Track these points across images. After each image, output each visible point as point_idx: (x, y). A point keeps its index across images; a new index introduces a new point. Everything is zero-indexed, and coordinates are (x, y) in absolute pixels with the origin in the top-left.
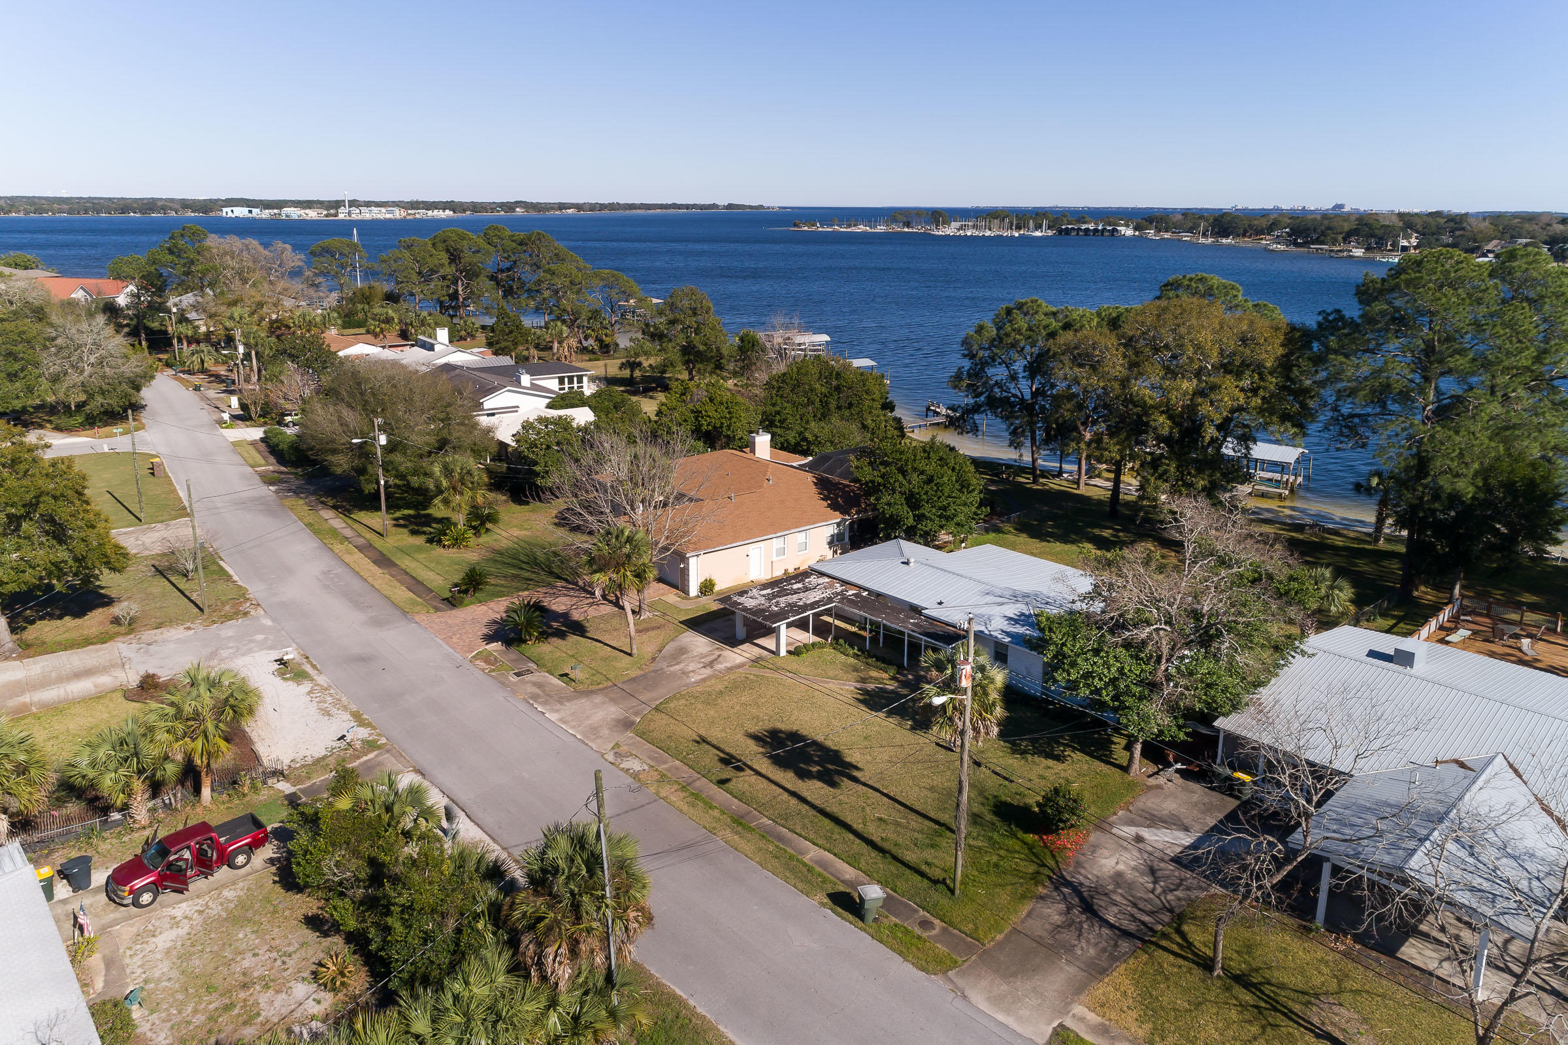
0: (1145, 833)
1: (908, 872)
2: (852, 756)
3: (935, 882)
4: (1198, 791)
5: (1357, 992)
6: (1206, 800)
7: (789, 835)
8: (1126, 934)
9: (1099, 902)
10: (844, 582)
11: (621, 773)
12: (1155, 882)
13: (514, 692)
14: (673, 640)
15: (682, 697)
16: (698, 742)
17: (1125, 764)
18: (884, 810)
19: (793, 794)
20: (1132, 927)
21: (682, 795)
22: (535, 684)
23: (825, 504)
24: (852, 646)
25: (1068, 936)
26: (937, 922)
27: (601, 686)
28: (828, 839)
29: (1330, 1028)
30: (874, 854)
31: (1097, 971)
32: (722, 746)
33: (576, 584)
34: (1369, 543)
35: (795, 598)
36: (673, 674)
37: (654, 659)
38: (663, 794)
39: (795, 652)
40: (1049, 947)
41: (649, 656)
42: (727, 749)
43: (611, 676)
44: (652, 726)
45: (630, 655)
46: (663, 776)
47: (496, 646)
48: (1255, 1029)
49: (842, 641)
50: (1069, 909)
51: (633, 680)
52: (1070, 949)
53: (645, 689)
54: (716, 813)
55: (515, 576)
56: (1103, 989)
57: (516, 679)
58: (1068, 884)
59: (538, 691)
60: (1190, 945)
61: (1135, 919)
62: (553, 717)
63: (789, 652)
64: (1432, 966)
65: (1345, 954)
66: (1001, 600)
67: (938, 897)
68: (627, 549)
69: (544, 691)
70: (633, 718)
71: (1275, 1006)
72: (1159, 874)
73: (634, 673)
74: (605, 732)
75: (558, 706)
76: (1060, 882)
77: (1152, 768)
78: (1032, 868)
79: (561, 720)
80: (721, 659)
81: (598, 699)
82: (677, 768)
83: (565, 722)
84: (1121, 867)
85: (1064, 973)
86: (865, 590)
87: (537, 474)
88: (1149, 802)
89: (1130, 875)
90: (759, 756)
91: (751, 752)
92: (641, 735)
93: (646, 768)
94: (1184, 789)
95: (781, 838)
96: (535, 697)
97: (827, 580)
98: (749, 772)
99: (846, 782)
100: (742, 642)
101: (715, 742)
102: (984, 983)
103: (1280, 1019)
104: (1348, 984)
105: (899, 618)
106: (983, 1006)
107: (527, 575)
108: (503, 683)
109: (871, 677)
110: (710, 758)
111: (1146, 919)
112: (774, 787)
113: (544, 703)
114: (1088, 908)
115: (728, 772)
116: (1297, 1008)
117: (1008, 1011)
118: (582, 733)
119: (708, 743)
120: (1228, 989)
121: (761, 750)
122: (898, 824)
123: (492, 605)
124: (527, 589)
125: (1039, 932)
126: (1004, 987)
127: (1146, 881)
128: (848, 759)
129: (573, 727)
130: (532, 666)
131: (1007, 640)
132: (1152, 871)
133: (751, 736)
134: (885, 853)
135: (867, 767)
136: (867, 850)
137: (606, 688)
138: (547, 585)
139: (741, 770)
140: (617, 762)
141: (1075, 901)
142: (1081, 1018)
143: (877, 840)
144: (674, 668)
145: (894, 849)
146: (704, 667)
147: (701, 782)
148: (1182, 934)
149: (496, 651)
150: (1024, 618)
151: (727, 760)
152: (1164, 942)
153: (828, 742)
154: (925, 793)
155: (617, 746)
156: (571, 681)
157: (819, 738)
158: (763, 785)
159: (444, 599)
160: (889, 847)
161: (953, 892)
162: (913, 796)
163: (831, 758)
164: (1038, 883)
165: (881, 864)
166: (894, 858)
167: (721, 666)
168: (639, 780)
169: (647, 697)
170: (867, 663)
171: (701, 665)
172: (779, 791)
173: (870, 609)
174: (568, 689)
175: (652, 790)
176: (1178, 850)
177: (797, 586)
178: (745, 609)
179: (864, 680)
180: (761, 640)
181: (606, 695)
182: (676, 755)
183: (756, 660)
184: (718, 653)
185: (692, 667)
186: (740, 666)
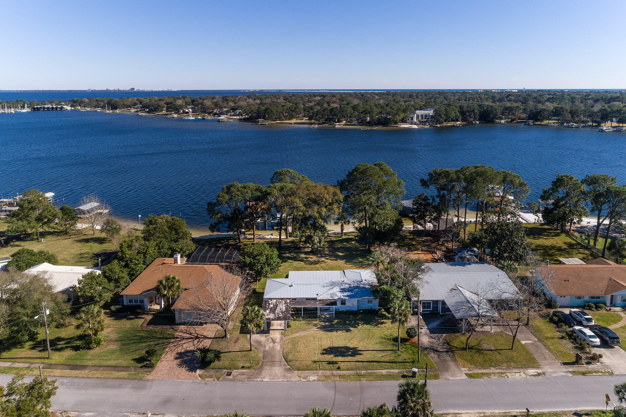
1: (405, 363)
3: (413, 362)
5: (481, 340)
7: (373, 371)
8: (447, 352)
9: (435, 348)
10: (282, 299)
11: (315, 382)
12: (435, 339)
13: (241, 380)
15: (287, 354)
16: (315, 363)
18: (379, 354)
19: (358, 362)
20: (446, 350)
21: (338, 377)
22: (240, 375)
23: (231, 274)
24: (299, 317)
25: (442, 358)
27: (260, 364)
28: (381, 367)
30: (393, 364)
31: (455, 361)
32: (322, 360)
33: (178, 338)
35: (279, 310)
36: (270, 350)
37: (256, 348)
38: (334, 380)
39: (289, 326)
40: (443, 362)
42: (324, 360)
43: (257, 360)
44: (297, 366)
45: (250, 351)
46: (325, 376)
47: (200, 371)
48: (482, 355)
49: (295, 317)
50: (434, 353)
51: (264, 357)
52: (446, 360)
53: (272, 358)
54: (351, 376)
56: (460, 363)
57: (231, 377)
59: (246, 376)
60: (457, 348)
61: (444, 348)
62: (267, 380)
63: (287, 327)
64: (481, 330)
65: (472, 335)
66: (331, 287)
69: (248, 375)
70: (287, 367)
71: (478, 350)
73: (261, 355)
74: (289, 375)
75: (261, 376)
76: (426, 349)
79: (271, 379)
80: (273, 339)
81: (267, 368)
82: (324, 372)
83: (273, 379)
84: (427, 340)
85: (452, 365)
86: (288, 299)
89: (431, 340)
91: (330, 357)
92: (298, 370)
93: (317, 377)
95: (373, 373)
96: (249, 378)
97: (276, 300)
98: (340, 363)
99: (361, 352)
100: (269, 331)
101: (318, 360)
102: (447, 375)
103: (482, 352)
105: (313, 304)
106: (452, 378)
107: (153, 343)
108: (230, 380)
110: (326, 366)
112: (352, 363)
113: (255, 378)
114: (436, 351)
115: (337, 366)
116: (480, 348)
117: (457, 377)
118: (284, 379)
120: (471, 351)
121: (332, 356)
122: (386, 355)
124: (165, 348)
125: (438, 360)
126: (450, 373)
128: (351, 347)
129: (279, 379)
130: (227, 370)
131: (347, 298)
132: (432, 338)
133: (323, 354)
134: (396, 362)
135: (358, 346)
136: (391, 364)
137: (262, 364)
138: (169, 343)
139: (337, 363)
140: (308, 380)
141: (433, 351)
142: (465, 370)
143: (389, 361)
144: (267, 348)
145: (395, 361)
146: (274, 343)
147: (335, 372)
148: (453, 346)
149: (203, 373)
150: (343, 290)
151: (329, 363)
152: (454, 349)
153: (340, 346)
154: (378, 345)
155: (300, 377)
156: (249, 368)
157: (337, 346)
158: (349, 364)
159: (141, 367)
160: (393, 361)
161: (418, 362)
162: (377, 347)
163: (348, 349)
164: (424, 351)
165: (398, 365)
166: (399, 362)
167: (278, 340)
168: (322, 381)
169: (277, 360)
170: (309, 321)
171: (272, 343)
172: (354, 363)
173: (302, 304)
174: (253, 370)
175: (330, 381)
176: (428, 331)
177: (272, 306)
178: (273, 319)
179: (315, 325)
180: (272, 328)
181: (267, 366)
182: (317, 369)
183: (283, 334)
184: (269, 337)
185: (271, 345)
186: (282, 338)
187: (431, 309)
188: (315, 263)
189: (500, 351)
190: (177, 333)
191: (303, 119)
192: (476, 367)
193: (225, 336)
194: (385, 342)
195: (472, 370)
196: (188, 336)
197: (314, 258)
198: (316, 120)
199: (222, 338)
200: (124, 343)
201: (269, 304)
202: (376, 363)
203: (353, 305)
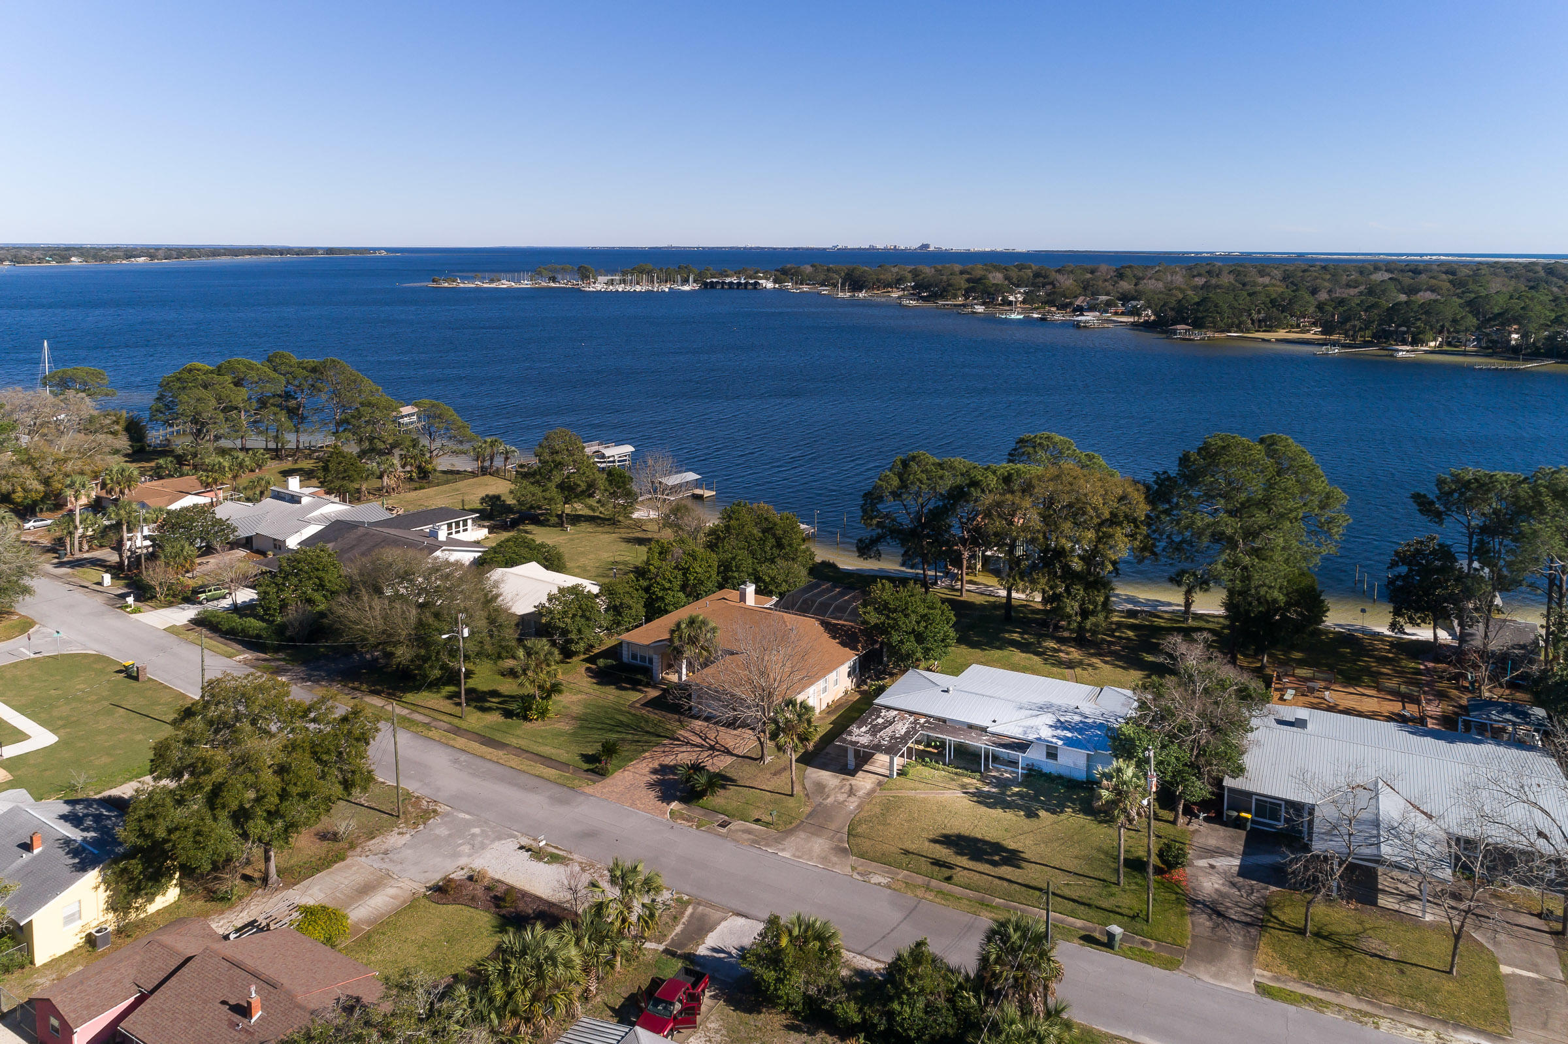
0: (1212, 861)
1: (1111, 914)
2: (1012, 845)
3: (1133, 918)
4: (1222, 831)
5: (1374, 929)
6: (1228, 834)
8: (1248, 924)
9: (1221, 908)
10: (911, 713)
11: (878, 887)
12: (1239, 891)
13: (736, 841)
14: (803, 775)
15: (860, 822)
16: (905, 854)
17: (1172, 819)
18: (1063, 879)
19: (1001, 878)
20: (1248, 920)
21: (933, 893)
22: (743, 831)
23: (836, 643)
24: (937, 762)
25: (1221, 932)
26: (1149, 940)
27: (794, 825)
29: (1374, 951)
30: (1082, 907)
31: (1251, 948)
32: (924, 854)
33: (679, 739)
34: (1183, 622)
35: (889, 732)
36: (833, 805)
37: (807, 795)
38: (921, 896)
39: (902, 773)
40: (1218, 941)
41: (801, 794)
42: (929, 855)
43: (793, 815)
44: (863, 849)
45: (792, 795)
46: (906, 883)
47: (677, 805)
48: (1343, 960)
49: (927, 759)
50: (1210, 916)
51: (810, 815)
52: (1229, 940)
53: (825, 820)
54: (964, 901)
56: (1261, 957)
57: (724, 830)
58: (1198, 902)
59: (751, 837)
60: (1283, 923)
61: (1247, 915)
62: (786, 854)
63: (898, 774)
64: (1397, 907)
65: (1355, 910)
66: (1036, 712)
67: (1139, 925)
69: (757, 836)
70: (842, 845)
71: (1343, 946)
72: (1239, 885)
73: (807, 809)
74: (835, 859)
75: (781, 846)
76: (1194, 902)
77: (1186, 820)
78: (1174, 897)
79: (794, 855)
80: (854, 787)
81: (802, 834)
82: (910, 876)
83: (799, 857)
84: (1216, 886)
85: (1236, 954)
86: (931, 717)
88: (1199, 841)
89: (1225, 889)
90: (954, 856)
91: (943, 852)
92: (861, 856)
93: (890, 879)
94: (1212, 830)
96: (756, 842)
97: (896, 712)
98: (958, 869)
99: (1024, 864)
100: (856, 771)
101: (916, 852)
102: (1202, 969)
103: (1351, 952)
104: (1367, 926)
105: (973, 736)
106: (1211, 981)
107: (630, 737)
108: (719, 835)
109: (967, 783)
110: (925, 866)
111: (1252, 913)
112: (985, 877)
113: (767, 845)
114: (1220, 914)
115: (947, 873)
116: (1353, 944)
117: (1225, 980)
118: (820, 863)
119: (913, 853)
120: (1317, 942)
121: (952, 851)
122: (1080, 886)
124: (644, 750)
125: (1206, 934)
126: (1213, 969)
127: (1234, 891)
128: (1010, 847)
129: (809, 860)
130: (725, 817)
131: (1060, 743)
132: (1233, 885)
133: (935, 841)
134: (1089, 905)
135: (1026, 851)
136: (1078, 906)
137: (798, 826)
138: (658, 744)
139: (953, 868)
140: (867, 879)
141: (1209, 911)
142: (1263, 975)
143: (1077, 898)
144: (830, 800)
145: (1091, 902)
146: (849, 796)
147: (935, 882)
148: (1275, 918)
149: (681, 809)
150: (1060, 725)
151: (937, 863)
152: (1270, 924)
153: (987, 838)
154: (1077, 862)
155: (853, 868)
156: (767, 824)
157: (979, 836)
158: (976, 876)
159: (587, 771)
160: (1088, 901)
161: (1147, 921)
162: (1071, 865)
163: (997, 847)
164: (1183, 905)
165: (1092, 913)
166: (1097, 907)
167: (861, 793)
168: (894, 889)
169: (833, 826)
170: (956, 774)
171: (846, 795)
172: (990, 878)
173: (948, 733)
174: (772, 832)
175: (910, 894)
176: (1237, 868)
177: (880, 721)
178: (864, 746)
179: (963, 786)
180: (866, 767)
181: (804, 831)
182: (900, 867)
183: (880, 784)
184: (848, 783)
185: (841, 798)
186: (873, 791)
187: (1280, 823)
188: (1070, 665)
189: (1405, 967)
190: (682, 732)
191: (1308, 331)
192: (1302, 978)
193: (762, 758)
194: (1099, 860)
195: (1284, 982)
196: (699, 741)
197: (1075, 654)
198: (1347, 336)
199: (756, 759)
200: (586, 724)
201: (879, 716)
203: (1075, 764)
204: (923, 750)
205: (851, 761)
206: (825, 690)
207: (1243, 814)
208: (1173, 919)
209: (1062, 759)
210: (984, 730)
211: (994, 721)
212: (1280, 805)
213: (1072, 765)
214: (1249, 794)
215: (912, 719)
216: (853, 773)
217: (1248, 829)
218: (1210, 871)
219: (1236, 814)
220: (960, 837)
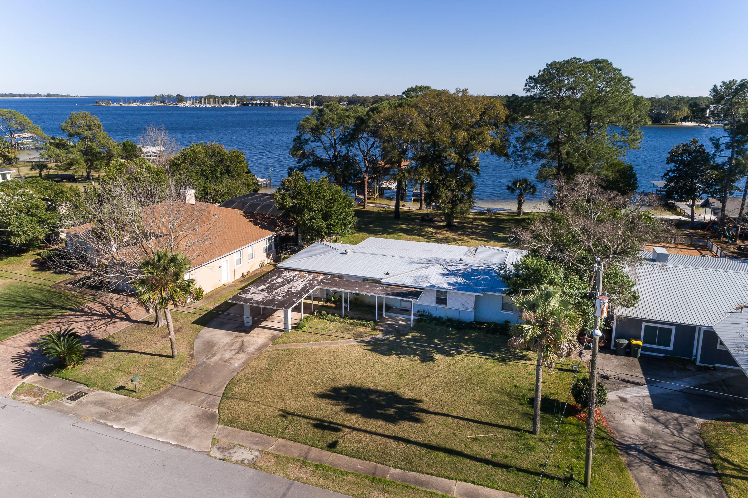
0: (622, 394)
2: (408, 394)
4: (614, 360)
6: (622, 363)
7: (423, 477)
8: (701, 474)
9: (660, 455)
10: (310, 272)
11: (240, 467)
12: (667, 427)
13: (79, 417)
14: (196, 338)
15: (240, 381)
16: (284, 416)
18: (468, 431)
19: (396, 438)
20: (698, 467)
21: (309, 470)
22: (95, 403)
23: (258, 227)
24: (333, 315)
27: (162, 390)
28: (455, 470)
30: (499, 471)
32: (307, 414)
33: (82, 311)
34: (517, 216)
35: (286, 288)
36: (216, 364)
37: (192, 356)
38: (293, 476)
39: (297, 327)
41: (186, 354)
42: (313, 415)
43: (166, 379)
44: (235, 414)
45: (172, 357)
46: (278, 457)
47: (33, 379)
49: (324, 313)
50: (652, 467)
51: (186, 377)
53: (202, 382)
54: (351, 478)
55: (19, 315)
57: (72, 404)
58: (630, 448)
59: (103, 409)
61: (692, 460)
62: (135, 430)
63: (293, 328)
66: (424, 265)
67: (577, 492)
68: (172, 269)
69: (109, 408)
70: (210, 410)
72: (662, 420)
73: (184, 371)
74: (194, 430)
75: (133, 419)
76: (627, 448)
78: (601, 444)
79: (144, 431)
80: (246, 344)
81: (167, 401)
82: (284, 446)
83: (150, 432)
84: (639, 423)
86: (328, 274)
87: (11, 233)
89: (651, 427)
90: (341, 413)
91: (331, 411)
92: (230, 423)
93: (257, 454)
94: (605, 359)
95: (421, 484)
96: (104, 416)
97: (297, 273)
98: (346, 430)
99: (423, 416)
100: (251, 328)
101: (296, 412)
105: (367, 289)
107: (31, 311)
108: (62, 411)
109: (361, 333)
110: (305, 428)
111: (696, 457)
112: (378, 438)
113: (117, 419)
114: (662, 463)
115: (331, 437)
118: (174, 438)
119: (293, 414)
121: (339, 408)
122: (489, 439)
123: (8, 342)
124: (37, 323)
127: (662, 429)
128: (406, 397)
129: (161, 435)
130: (84, 388)
131: (450, 288)
132: (657, 420)
133: (322, 396)
134: (507, 467)
135: (423, 398)
136: (491, 469)
137: (168, 390)
139: (338, 431)
140: (228, 456)
141: (648, 460)
143: (489, 458)
144: (215, 359)
145: (509, 462)
146: (238, 353)
147: (315, 453)
148: (725, 460)
149: (36, 382)
150: (450, 273)
151: (321, 424)
152: (728, 472)
153: (381, 388)
154: (479, 407)
155: (215, 441)
156: (130, 392)
157: (371, 386)
158: (366, 439)
160: (504, 461)
161: (585, 484)
162: (475, 412)
163: (392, 398)
164: (616, 454)
165: (512, 478)
166: (519, 470)
167: (250, 349)
168: (260, 468)
169: (208, 388)
170: (351, 324)
171: (234, 352)
172: (384, 439)
173: (344, 286)
174: (132, 400)
175: (280, 474)
176: (650, 400)
177: (280, 280)
178: (257, 302)
179: (359, 335)
180: (264, 324)
181: (172, 397)
182: (274, 434)
183: (273, 339)
184: (240, 340)
185: (228, 355)
186: (265, 345)
187: (671, 348)
193: (157, 320)
194: (505, 403)
199: (150, 324)
201: (279, 277)
202: (447, 456)
203: (463, 307)
204: (322, 306)
205: (248, 319)
206: (239, 261)
207: (634, 342)
208: (613, 476)
209: (451, 303)
210: (377, 282)
211: (387, 274)
212: (671, 330)
213: (461, 309)
214: (638, 322)
215: (311, 277)
216: (247, 330)
217: (639, 356)
218: (621, 404)
219: (626, 342)
220: (351, 389)
